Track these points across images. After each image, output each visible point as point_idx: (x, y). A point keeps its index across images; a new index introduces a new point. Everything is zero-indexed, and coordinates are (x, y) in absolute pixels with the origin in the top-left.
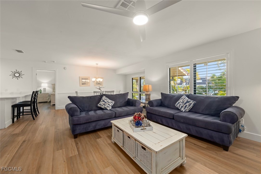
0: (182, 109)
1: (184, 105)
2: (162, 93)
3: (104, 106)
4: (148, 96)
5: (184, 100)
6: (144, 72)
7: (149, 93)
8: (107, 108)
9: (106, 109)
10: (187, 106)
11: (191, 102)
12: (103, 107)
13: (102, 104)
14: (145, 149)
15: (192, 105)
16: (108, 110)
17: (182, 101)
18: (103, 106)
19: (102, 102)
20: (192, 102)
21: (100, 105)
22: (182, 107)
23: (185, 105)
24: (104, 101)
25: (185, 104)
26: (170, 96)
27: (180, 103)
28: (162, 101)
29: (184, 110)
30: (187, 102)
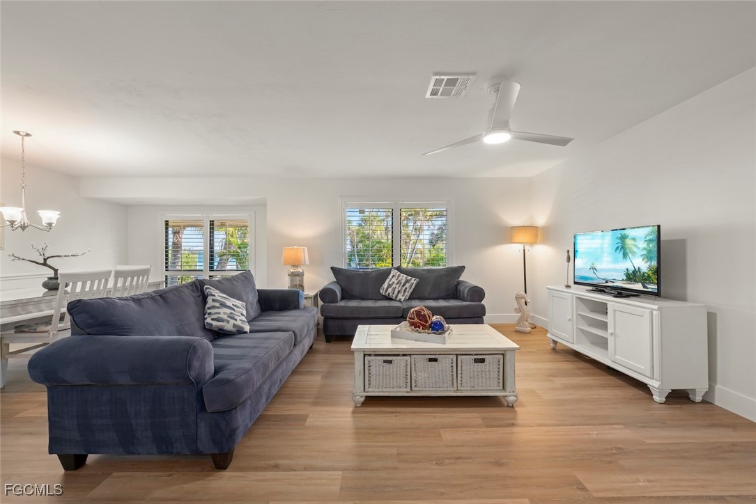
0: (400, 297)
1: (401, 289)
2: (332, 268)
3: (232, 322)
4: (298, 278)
5: (400, 279)
6: (266, 205)
7: (300, 270)
8: (243, 328)
9: (241, 332)
10: (407, 290)
11: (412, 281)
12: (229, 327)
13: (225, 317)
14: (482, 361)
15: (414, 286)
16: (246, 332)
17: (396, 282)
18: (228, 322)
19: (218, 308)
20: (414, 281)
21: (219, 320)
22: (399, 292)
23: (404, 288)
24: (223, 305)
25: (403, 286)
26: (360, 274)
27: (394, 286)
28: (343, 286)
29: (403, 299)
30: (407, 281)
